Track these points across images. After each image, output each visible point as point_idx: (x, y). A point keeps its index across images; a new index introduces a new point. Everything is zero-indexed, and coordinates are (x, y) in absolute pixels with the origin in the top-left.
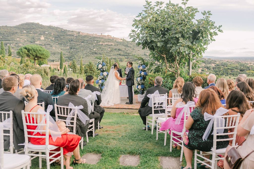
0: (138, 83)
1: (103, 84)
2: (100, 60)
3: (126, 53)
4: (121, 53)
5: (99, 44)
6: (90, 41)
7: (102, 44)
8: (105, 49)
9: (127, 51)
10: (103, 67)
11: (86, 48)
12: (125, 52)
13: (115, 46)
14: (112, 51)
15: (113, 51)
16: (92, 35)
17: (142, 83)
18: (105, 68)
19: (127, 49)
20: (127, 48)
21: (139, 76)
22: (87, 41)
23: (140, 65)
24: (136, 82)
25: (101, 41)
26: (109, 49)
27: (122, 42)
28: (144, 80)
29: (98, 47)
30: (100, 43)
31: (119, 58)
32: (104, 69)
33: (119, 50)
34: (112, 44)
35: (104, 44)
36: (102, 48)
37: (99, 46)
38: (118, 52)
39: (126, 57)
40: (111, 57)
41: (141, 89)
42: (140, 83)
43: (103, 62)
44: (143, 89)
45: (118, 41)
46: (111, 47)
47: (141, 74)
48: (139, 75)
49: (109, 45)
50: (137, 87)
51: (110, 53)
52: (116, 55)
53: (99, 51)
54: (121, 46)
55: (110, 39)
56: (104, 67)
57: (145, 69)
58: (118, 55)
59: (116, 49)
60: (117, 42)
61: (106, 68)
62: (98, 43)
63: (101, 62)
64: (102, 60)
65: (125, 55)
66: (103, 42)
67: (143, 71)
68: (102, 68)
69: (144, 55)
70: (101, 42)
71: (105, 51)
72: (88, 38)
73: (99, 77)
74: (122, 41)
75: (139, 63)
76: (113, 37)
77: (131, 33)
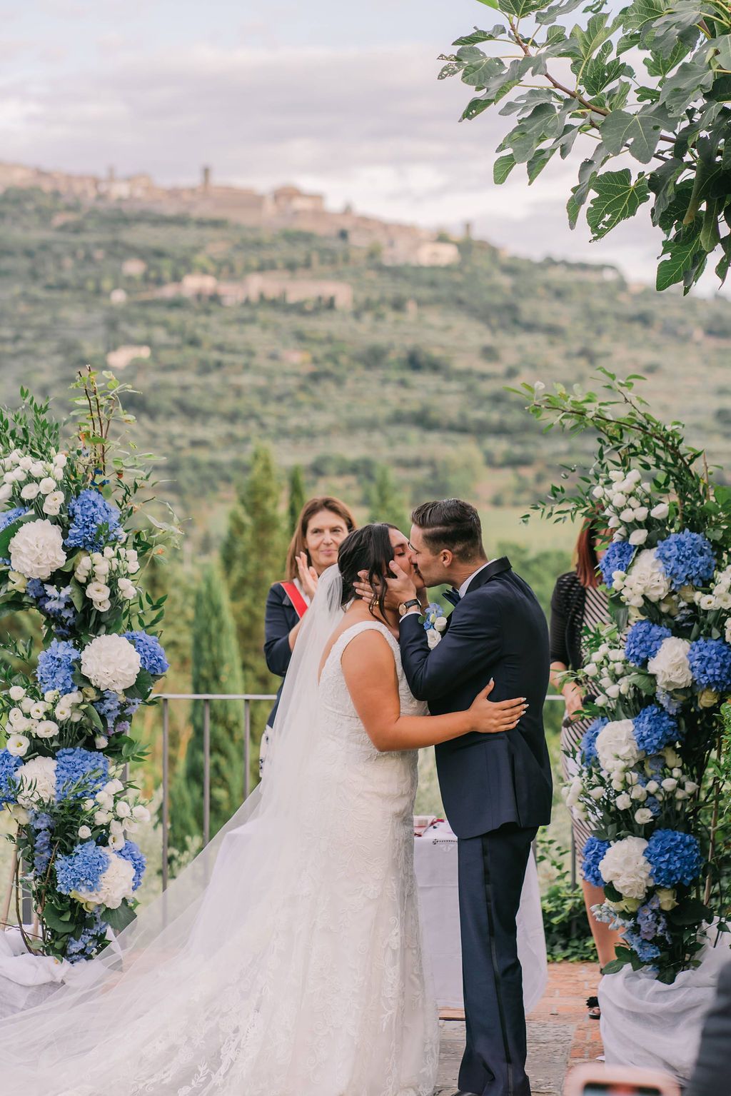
0: (606, 805)
1: (75, 809)
2: (42, 455)
3: (497, 399)
4: (437, 402)
5: (169, 291)
6: (68, 262)
7: (215, 298)
8: (251, 354)
9: (511, 373)
10: (84, 563)
11: (17, 339)
12: (487, 388)
13: (368, 318)
14: (327, 375)
15: (339, 381)
16: (96, 182)
17: (670, 799)
18: (112, 582)
19: (510, 358)
20: (513, 346)
21: (613, 690)
22: (29, 254)
23: (638, 537)
24: (577, 783)
25: (200, 259)
26: (297, 358)
27: (448, 268)
28: (695, 764)
29: (160, 335)
30: (193, 284)
31: (417, 463)
32: (99, 595)
33: (414, 362)
34: (329, 288)
35: (232, 293)
36: (209, 338)
37: (174, 317)
38: (403, 383)
39: (500, 446)
40: (321, 448)
41: (651, 893)
42: (636, 804)
43: (72, 486)
44: (681, 891)
45: (398, 254)
46: (321, 326)
47: (653, 667)
48: (616, 678)
49: (299, 309)
50: (592, 870)
51: (302, 397)
52: (372, 425)
53: (174, 378)
54: (434, 317)
55: (307, 237)
56: (102, 562)
57: (704, 601)
58: (398, 419)
59: (374, 358)
60: (396, 272)
61: (123, 583)
62: (159, 282)
63: (48, 484)
64: (60, 459)
65: (481, 431)
66: (225, 269)
67: (680, 631)
68: (61, 577)
69: (709, 422)
70: (205, 272)
71: (246, 380)
72: (44, 215)
73: (28, 704)
74: (448, 254)
75: (618, 500)
76: (347, 211)
77: (480, 36)
